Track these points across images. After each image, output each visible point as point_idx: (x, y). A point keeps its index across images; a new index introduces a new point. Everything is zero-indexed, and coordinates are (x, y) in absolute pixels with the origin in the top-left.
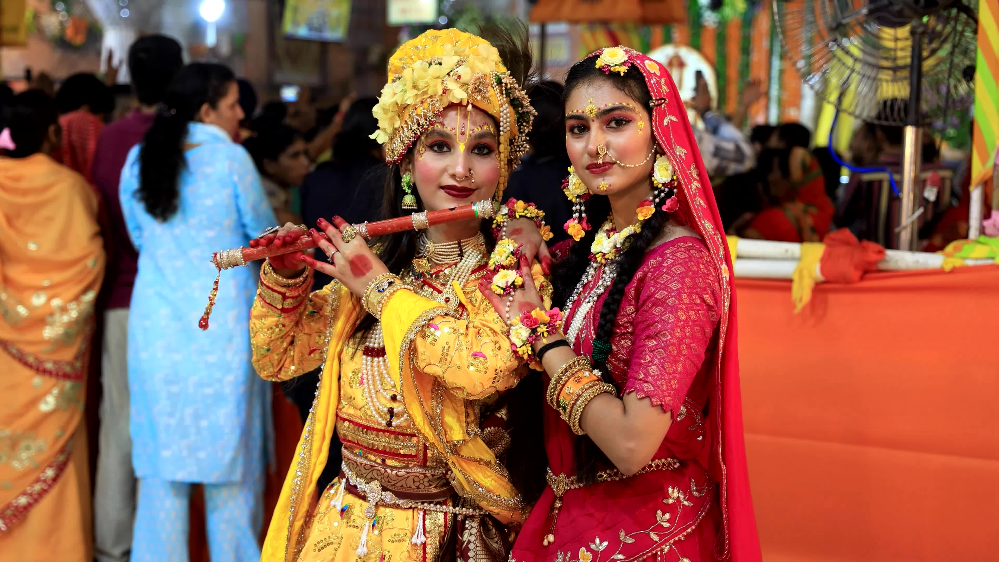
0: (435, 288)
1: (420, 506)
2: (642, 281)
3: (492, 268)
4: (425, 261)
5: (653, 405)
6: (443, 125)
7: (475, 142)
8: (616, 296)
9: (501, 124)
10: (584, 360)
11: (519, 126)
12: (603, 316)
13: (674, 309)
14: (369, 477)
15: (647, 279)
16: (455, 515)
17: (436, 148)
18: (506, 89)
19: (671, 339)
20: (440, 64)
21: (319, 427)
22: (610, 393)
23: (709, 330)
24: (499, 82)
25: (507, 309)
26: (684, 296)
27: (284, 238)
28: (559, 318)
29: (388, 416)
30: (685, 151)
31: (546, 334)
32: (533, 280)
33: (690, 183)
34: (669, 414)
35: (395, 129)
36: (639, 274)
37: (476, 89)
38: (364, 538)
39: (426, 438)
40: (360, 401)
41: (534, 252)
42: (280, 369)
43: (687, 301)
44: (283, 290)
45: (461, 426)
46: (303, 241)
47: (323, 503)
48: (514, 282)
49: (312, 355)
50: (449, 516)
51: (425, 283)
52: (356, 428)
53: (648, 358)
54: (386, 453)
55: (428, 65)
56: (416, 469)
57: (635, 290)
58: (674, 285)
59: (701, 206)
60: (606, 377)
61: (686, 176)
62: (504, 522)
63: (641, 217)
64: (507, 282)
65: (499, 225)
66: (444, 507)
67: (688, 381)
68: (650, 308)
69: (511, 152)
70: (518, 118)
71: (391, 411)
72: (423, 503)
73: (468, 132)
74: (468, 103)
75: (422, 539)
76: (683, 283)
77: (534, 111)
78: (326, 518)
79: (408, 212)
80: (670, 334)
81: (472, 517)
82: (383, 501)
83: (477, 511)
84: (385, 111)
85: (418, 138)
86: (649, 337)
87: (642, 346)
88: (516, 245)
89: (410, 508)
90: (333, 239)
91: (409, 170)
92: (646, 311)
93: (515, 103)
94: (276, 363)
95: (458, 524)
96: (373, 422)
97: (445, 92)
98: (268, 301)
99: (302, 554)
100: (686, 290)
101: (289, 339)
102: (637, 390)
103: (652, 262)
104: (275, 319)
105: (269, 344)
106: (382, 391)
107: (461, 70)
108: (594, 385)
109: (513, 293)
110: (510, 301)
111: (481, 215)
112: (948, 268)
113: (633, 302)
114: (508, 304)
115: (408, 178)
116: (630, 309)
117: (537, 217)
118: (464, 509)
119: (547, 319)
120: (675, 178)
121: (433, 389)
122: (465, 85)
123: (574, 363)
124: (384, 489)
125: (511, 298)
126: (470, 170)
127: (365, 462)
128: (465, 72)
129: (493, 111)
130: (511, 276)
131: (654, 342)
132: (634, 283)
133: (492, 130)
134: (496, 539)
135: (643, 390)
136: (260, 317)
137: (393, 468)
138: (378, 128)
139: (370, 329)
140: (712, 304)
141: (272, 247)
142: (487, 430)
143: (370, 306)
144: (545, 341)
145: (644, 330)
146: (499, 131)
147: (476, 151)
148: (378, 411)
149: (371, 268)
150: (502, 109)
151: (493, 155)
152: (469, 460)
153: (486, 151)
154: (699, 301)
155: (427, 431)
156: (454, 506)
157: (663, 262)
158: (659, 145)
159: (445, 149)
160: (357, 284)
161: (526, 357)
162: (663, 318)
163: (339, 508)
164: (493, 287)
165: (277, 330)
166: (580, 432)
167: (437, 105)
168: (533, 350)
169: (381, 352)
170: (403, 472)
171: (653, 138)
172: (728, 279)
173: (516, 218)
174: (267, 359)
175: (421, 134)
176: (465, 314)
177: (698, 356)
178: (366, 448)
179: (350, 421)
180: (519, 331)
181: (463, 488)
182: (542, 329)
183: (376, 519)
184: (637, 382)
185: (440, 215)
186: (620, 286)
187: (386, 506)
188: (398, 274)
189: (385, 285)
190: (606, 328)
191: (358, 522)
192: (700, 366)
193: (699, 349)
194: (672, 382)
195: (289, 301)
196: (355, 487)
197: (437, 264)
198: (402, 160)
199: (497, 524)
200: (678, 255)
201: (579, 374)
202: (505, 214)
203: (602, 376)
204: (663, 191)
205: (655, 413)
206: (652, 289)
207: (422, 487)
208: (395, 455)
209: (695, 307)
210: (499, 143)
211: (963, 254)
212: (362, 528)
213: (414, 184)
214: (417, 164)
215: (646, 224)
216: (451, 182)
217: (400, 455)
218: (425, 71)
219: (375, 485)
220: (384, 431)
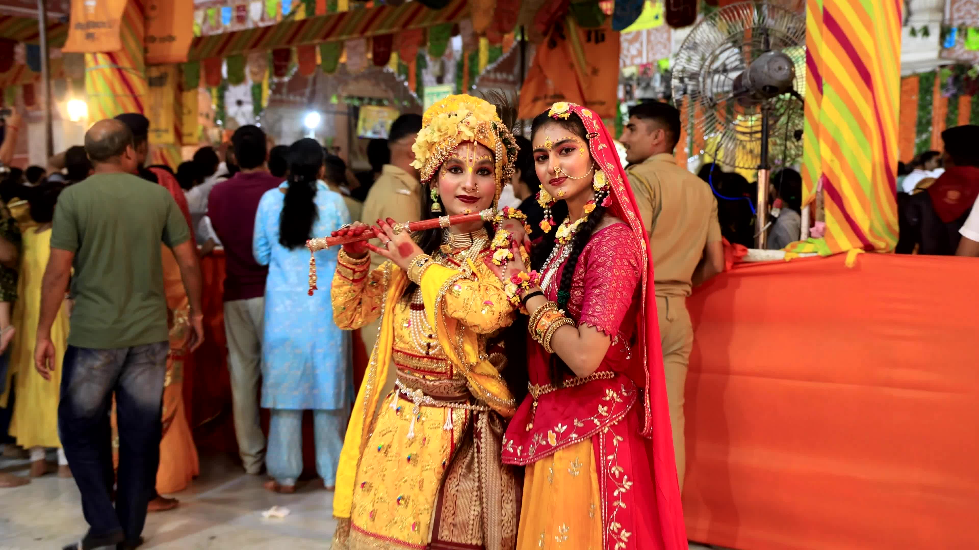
0: (456, 264)
1: (449, 405)
2: (589, 252)
3: (494, 249)
4: (448, 246)
5: (598, 331)
6: (457, 154)
7: (479, 166)
8: (572, 263)
9: (496, 155)
10: (553, 304)
11: (509, 157)
12: (564, 275)
13: (611, 269)
14: (415, 387)
15: (592, 251)
16: (472, 411)
17: (453, 171)
18: (500, 132)
19: (610, 288)
20: (456, 115)
21: (381, 357)
22: (571, 325)
23: (634, 283)
24: (495, 127)
25: (503, 274)
26: (617, 260)
27: (355, 230)
28: (536, 277)
29: (427, 348)
30: (613, 166)
31: (528, 288)
32: (521, 256)
33: (618, 187)
34: (609, 337)
35: (427, 159)
36: (587, 247)
37: (479, 131)
38: (412, 426)
39: (452, 361)
40: (407, 338)
41: (521, 238)
42: (352, 322)
43: (619, 263)
44: (353, 267)
45: (475, 353)
46: (367, 234)
47: (385, 406)
48: (507, 257)
49: (374, 311)
50: (468, 412)
51: (449, 260)
52: (406, 356)
53: (594, 301)
54: (425, 372)
55: (448, 116)
56: (445, 381)
57: (584, 258)
58: (610, 253)
59: (626, 202)
60: (568, 314)
61: (616, 183)
62: (504, 416)
63: (587, 212)
64: (502, 257)
65: (497, 223)
66: (465, 405)
67: (621, 317)
68: (595, 269)
69: (503, 175)
70: (508, 152)
71: (429, 346)
72: (451, 403)
73: (474, 160)
74: (474, 140)
75: (451, 426)
76: (617, 252)
77: (518, 147)
78: (387, 416)
79: (436, 215)
80: (609, 285)
81: (483, 412)
82: (424, 402)
83: (487, 408)
84: (420, 147)
85: (442, 164)
86: (595, 287)
87: (590, 294)
88: (509, 234)
89: (442, 406)
90: (387, 233)
91: (436, 186)
92: (592, 271)
93: (506, 142)
94: (349, 317)
95: (474, 417)
96: (416, 351)
97: (459, 133)
98: (343, 275)
99: (371, 439)
100: (618, 256)
101: (358, 301)
102: (587, 322)
103: (595, 240)
104: (349, 287)
105: (344, 304)
106: (422, 332)
107: (469, 119)
108: (559, 319)
109: (506, 264)
110: (505, 269)
111: (485, 219)
112: (788, 259)
113: (583, 266)
114: (504, 271)
115: (435, 191)
116: (581, 270)
117: (522, 218)
118: (478, 407)
119: (529, 278)
120: (607, 183)
121: (457, 329)
122: (472, 128)
123: (546, 305)
124: (425, 394)
125: (505, 267)
126: (476, 185)
127: (412, 377)
128: (473, 120)
129: (491, 147)
130: (506, 253)
131: (598, 291)
132: (584, 254)
133: (490, 159)
134: (499, 427)
135: (591, 322)
136: (339, 286)
137: (431, 381)
138: (416, 159)
139: (414, 292)
140: (635, 265)
141: (347, 236)
142: (492, 355)
143: (413, 276)
144: (527, 293)
145: (591, 283)
146: (495, 160)
147: (480, 173)
148: (420, 345)
149: (413, 251)
150: (497, 145)
151: (491, 176)
152: (481, 375)
153: (486, 173)
154: (627, 264)
155: (452, 356)
156: (471, 405)
157: (602, 238)
158: (596, 163)
159: (459, 171)
160: (403, 262)
161: (516, 304)
162: (604, 274)
163: (395, 408)
164: (494, 261)
165: (350, 294)
166: (551, 351)
167: (454, 142)
168: (520, 299)
169: (421, 307)
170: (437, 383)
171: (591, 158)
172: (645, 249)
173: (508, 218)
174: (343, 315)
175: (444, 161)
176: (476, 279)
177: (627, 300)
178: (412, 369)
179: (401, 352)
180: (510, 287)
181: (477, 393)
182: (525, 284)
183: (419, 414)
184: (587, 316)
185: (457, 218)
186: (575, 256)
187: (427, 405)
188: (430, 255)
189: (423, 262)
190: (566, 283)
191: (408, 417)
192: (628, 306)
193: (628, 296)
194: (610, 316)
195: (358, 274)
196: (406, 394)
197: (456, 248)
198: (431, 179)
199: (499, 417)
200: (613, 234)
201: (550, 313)
202: (502, 216)
203: (565, 314)
204: (600, 194)
205: (600, 336)
206: (596, 256)
207: (450, 392)
208: (432, 372)
209: (625, 267)
210: (495, 168)
211: (798, 250)
212: (410, 421)
213: (439, 196)
214: (440, 181)
215: (591, 215)
216: (463, 193)
217: (435, 372)
218: (446, 120)
219: (419, 391)
220: (424, 357)
